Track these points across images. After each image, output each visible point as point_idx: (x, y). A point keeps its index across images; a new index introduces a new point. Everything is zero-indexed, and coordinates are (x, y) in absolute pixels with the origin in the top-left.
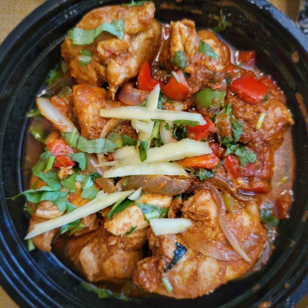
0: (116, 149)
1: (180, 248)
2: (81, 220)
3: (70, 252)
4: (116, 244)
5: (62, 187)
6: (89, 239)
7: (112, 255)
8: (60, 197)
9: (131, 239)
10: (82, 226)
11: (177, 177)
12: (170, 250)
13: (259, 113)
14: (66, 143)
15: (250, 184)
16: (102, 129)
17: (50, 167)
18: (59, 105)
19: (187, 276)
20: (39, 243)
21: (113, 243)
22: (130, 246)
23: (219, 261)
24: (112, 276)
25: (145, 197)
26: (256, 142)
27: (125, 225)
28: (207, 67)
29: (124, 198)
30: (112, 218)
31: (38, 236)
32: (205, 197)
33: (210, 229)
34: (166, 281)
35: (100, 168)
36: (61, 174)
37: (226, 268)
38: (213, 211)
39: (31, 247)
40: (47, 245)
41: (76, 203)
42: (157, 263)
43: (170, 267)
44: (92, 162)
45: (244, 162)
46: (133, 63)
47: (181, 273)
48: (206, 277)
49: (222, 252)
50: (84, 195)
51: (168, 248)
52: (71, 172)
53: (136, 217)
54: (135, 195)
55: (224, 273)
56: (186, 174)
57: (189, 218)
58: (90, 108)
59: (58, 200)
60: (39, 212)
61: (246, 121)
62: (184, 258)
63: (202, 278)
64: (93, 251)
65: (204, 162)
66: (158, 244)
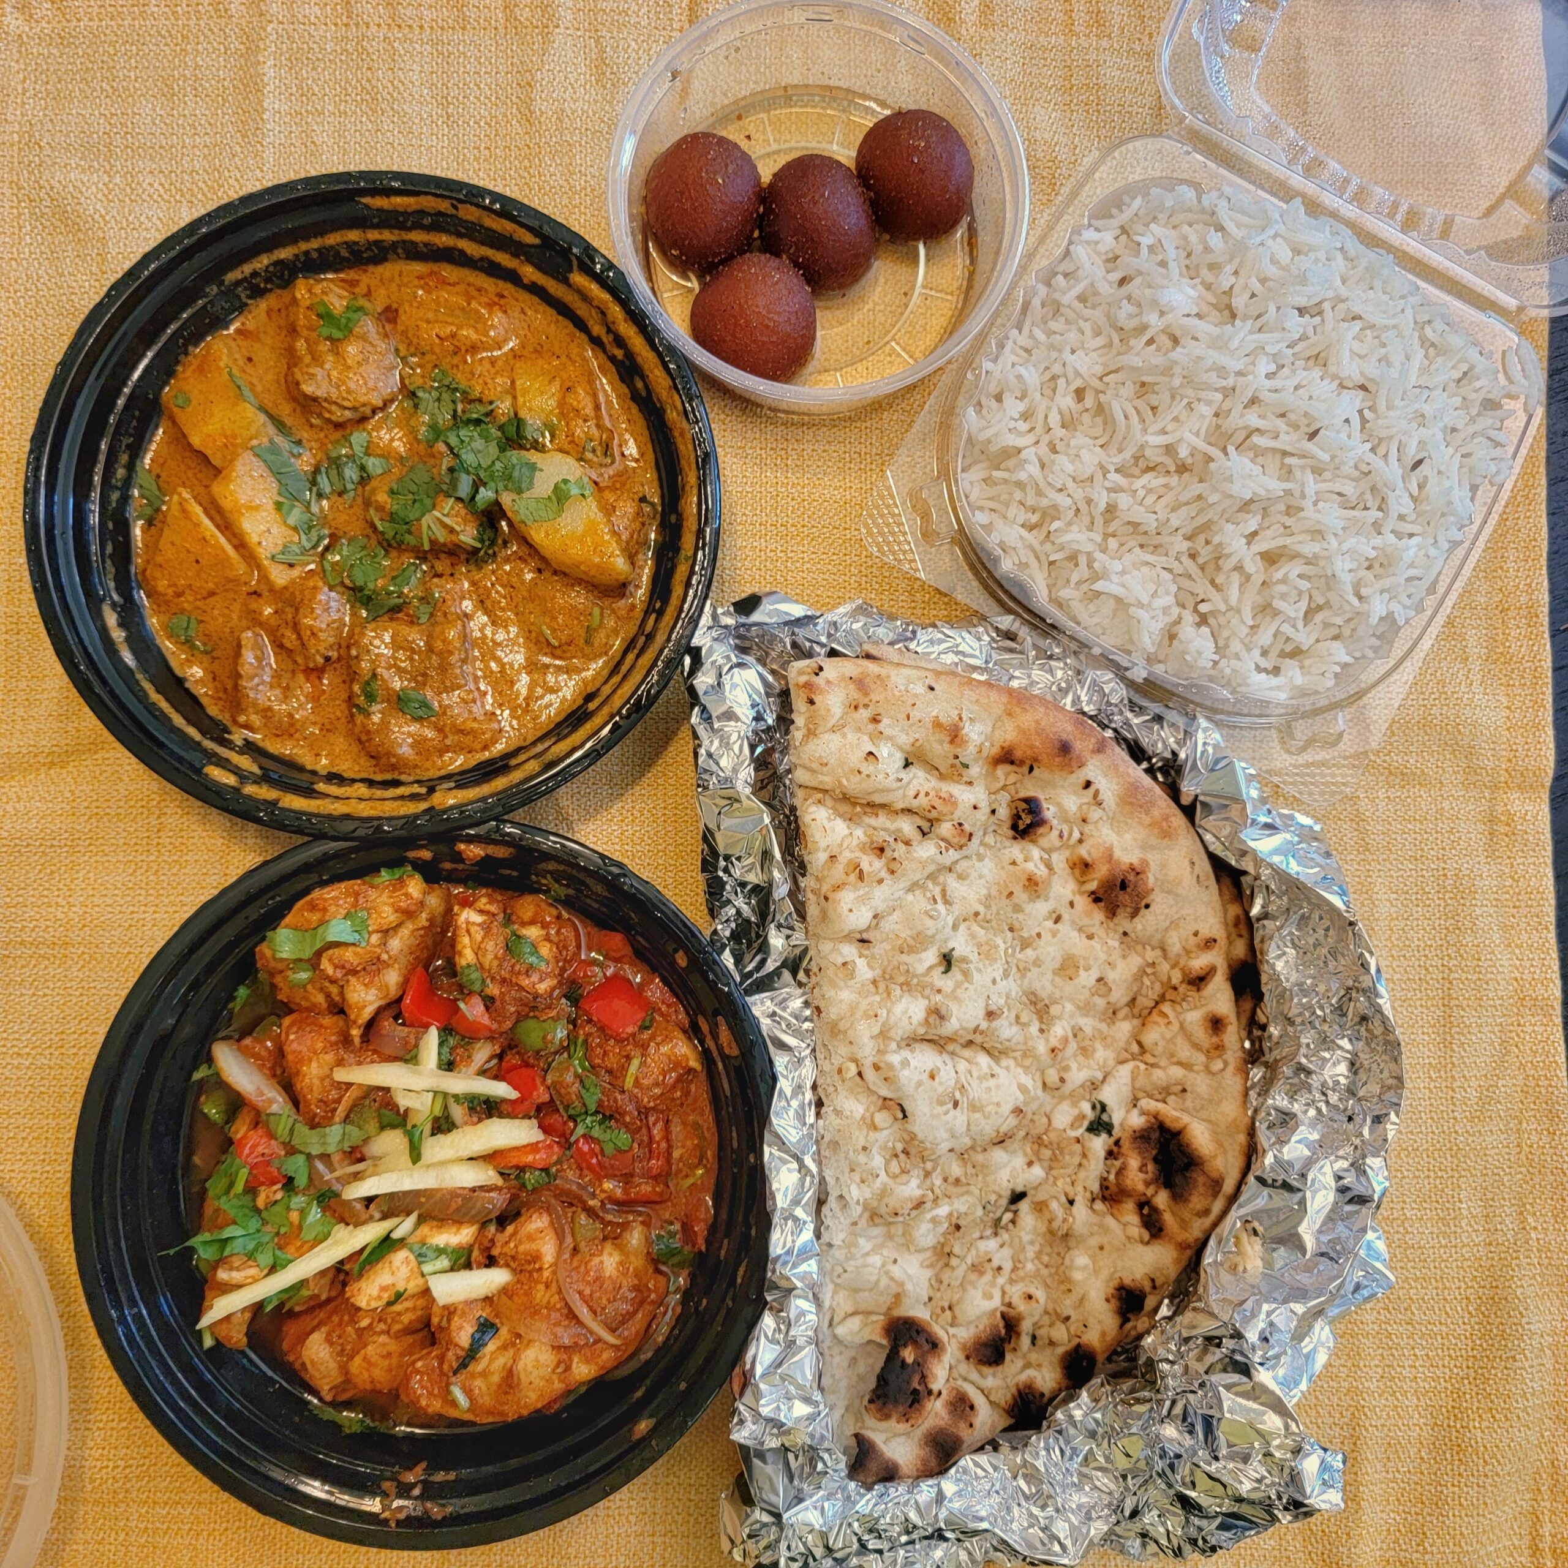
0: (366, 1141)
1: (486, 1327)
2: (303, 1283)
3: (285, 1346)
4: (370, 1325)
5: (265, 1222)
6: (322, 1315)
7: (365, 1346)
8: (259, 1245)
9: (399, 1314)
10: (305, 1293)
11: (481, 1188)
12: (463, 1334)
13: (628, 1058)
14: (271, 1136)
15: (626, 1191)
16: (338, 1101)
17: (239, 1187)
18: (257, 1056)
19: (496, 1379)
20: (222, 1332)
21: (364, 1323)
22: (397, 1327)
23: (557, 1348)
24: (369, 1387)
25: (425, 1230)
26: (625, 1113)
27: (384, 1289)
28: (522, 988)
29: (384, 1233)
30: (360, 1276)
31: (221, 1321)
32: (537, 1223)
33: (541, 1287)
34: (458, 1393)
35: (337, 1179)
36: (261, 1202)
37: (571, 1359)
38: (548, 1250)
39: (208, 1342)
40: (237, 1337)
41: (291, 1249)
42: (442, 1359)
43: (464, 1365)
44: (320, 1166)
45: (609, 1149)
46: (392, 978)
47: (484, 1374)
48: (532, 1378)
49: (559, 1330)
50: (308, 1235)
51: (461, 1328)
52: (279, 1196)
53: (404, 1271)
54: (404, 1227)
55: (568, 1368)
56: (500, 1182)
57: (507, 1265)
58: (314, 1065)
59: (256, 1249)
60: (222, 1275)
61: (610, 1072)
62: (491, 1346)
63: (524, 1380)
64: (329, 1341)
65: (530, 1158)
66: (444, 1323)
